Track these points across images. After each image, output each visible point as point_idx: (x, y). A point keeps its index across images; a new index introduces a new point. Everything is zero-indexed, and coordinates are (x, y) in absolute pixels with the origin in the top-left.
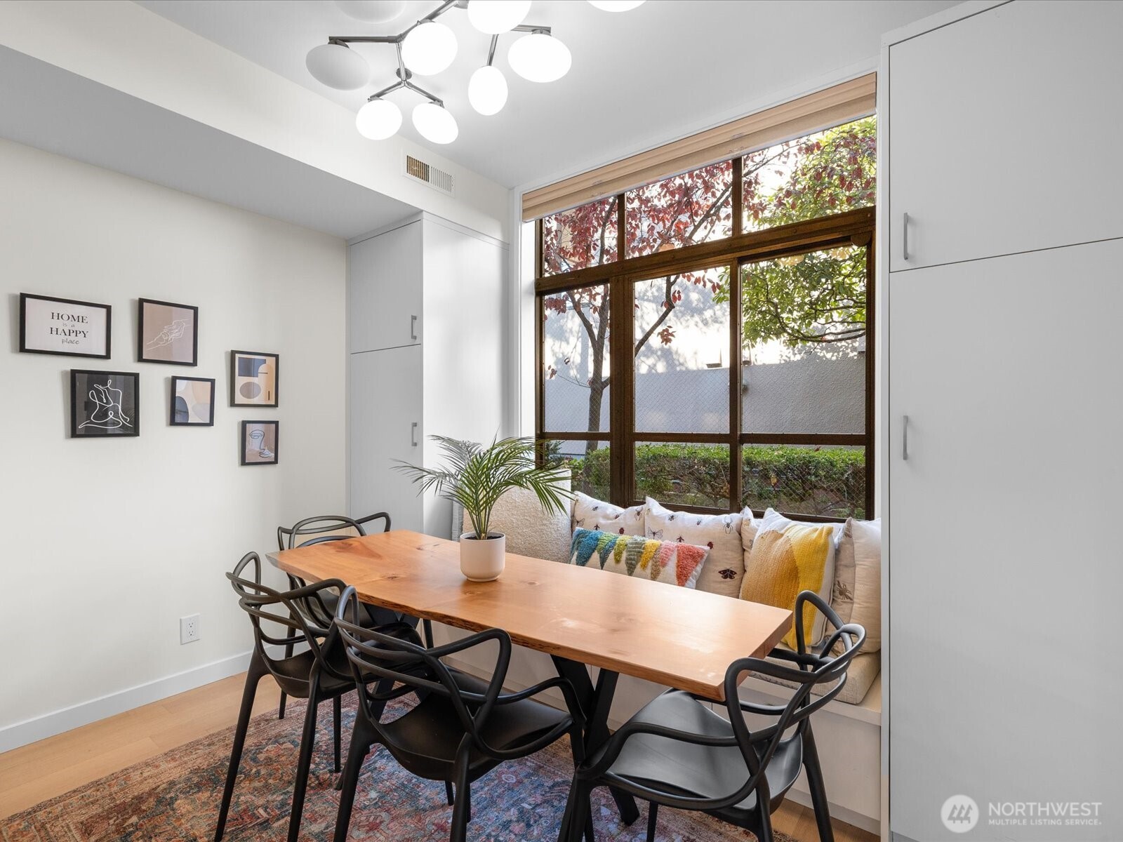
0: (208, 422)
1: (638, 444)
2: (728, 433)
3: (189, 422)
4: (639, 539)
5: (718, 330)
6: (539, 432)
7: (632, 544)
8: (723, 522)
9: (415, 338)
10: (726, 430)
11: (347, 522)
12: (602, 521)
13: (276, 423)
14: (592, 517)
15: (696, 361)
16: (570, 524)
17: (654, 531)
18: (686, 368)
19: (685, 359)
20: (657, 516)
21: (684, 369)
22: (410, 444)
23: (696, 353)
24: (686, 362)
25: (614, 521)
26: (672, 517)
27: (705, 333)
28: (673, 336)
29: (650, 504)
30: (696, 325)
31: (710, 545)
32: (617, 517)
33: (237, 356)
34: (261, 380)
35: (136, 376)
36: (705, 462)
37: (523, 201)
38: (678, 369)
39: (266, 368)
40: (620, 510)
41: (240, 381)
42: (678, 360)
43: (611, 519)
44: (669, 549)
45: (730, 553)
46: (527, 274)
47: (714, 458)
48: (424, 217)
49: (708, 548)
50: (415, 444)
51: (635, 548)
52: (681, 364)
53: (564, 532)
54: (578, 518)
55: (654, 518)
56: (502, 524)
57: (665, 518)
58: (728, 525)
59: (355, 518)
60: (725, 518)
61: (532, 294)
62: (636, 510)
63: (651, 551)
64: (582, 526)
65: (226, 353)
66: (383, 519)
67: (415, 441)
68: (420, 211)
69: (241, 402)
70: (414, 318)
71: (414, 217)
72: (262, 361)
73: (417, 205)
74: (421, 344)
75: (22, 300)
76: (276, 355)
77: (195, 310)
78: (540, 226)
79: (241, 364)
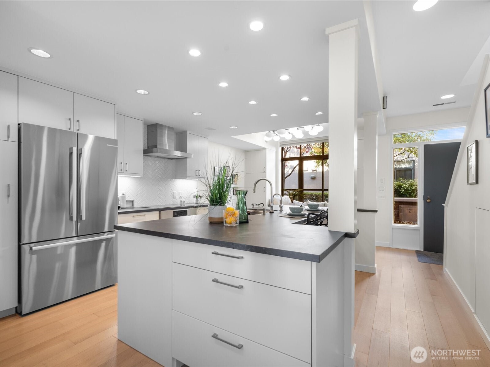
1: (305, 191)
8: (322, 203)
13: (237, 187)
29: (309, 201)
34: (236, 179)
37: (280, 143)
41: (234, 179)
46: (280, 158)
50: (264, 191)
61: (281, 161)
66: (263, 204)
68: (266, 148)
69: (233, 183)
70: (264, 168)
71: (264, 149)
72: (236, 176)
73: (266, 147)
74: (266, 173)
75: (214, 168)
76: (237, 174)
77: (229, 167)
78: (282, 148)
79: (233, 176)
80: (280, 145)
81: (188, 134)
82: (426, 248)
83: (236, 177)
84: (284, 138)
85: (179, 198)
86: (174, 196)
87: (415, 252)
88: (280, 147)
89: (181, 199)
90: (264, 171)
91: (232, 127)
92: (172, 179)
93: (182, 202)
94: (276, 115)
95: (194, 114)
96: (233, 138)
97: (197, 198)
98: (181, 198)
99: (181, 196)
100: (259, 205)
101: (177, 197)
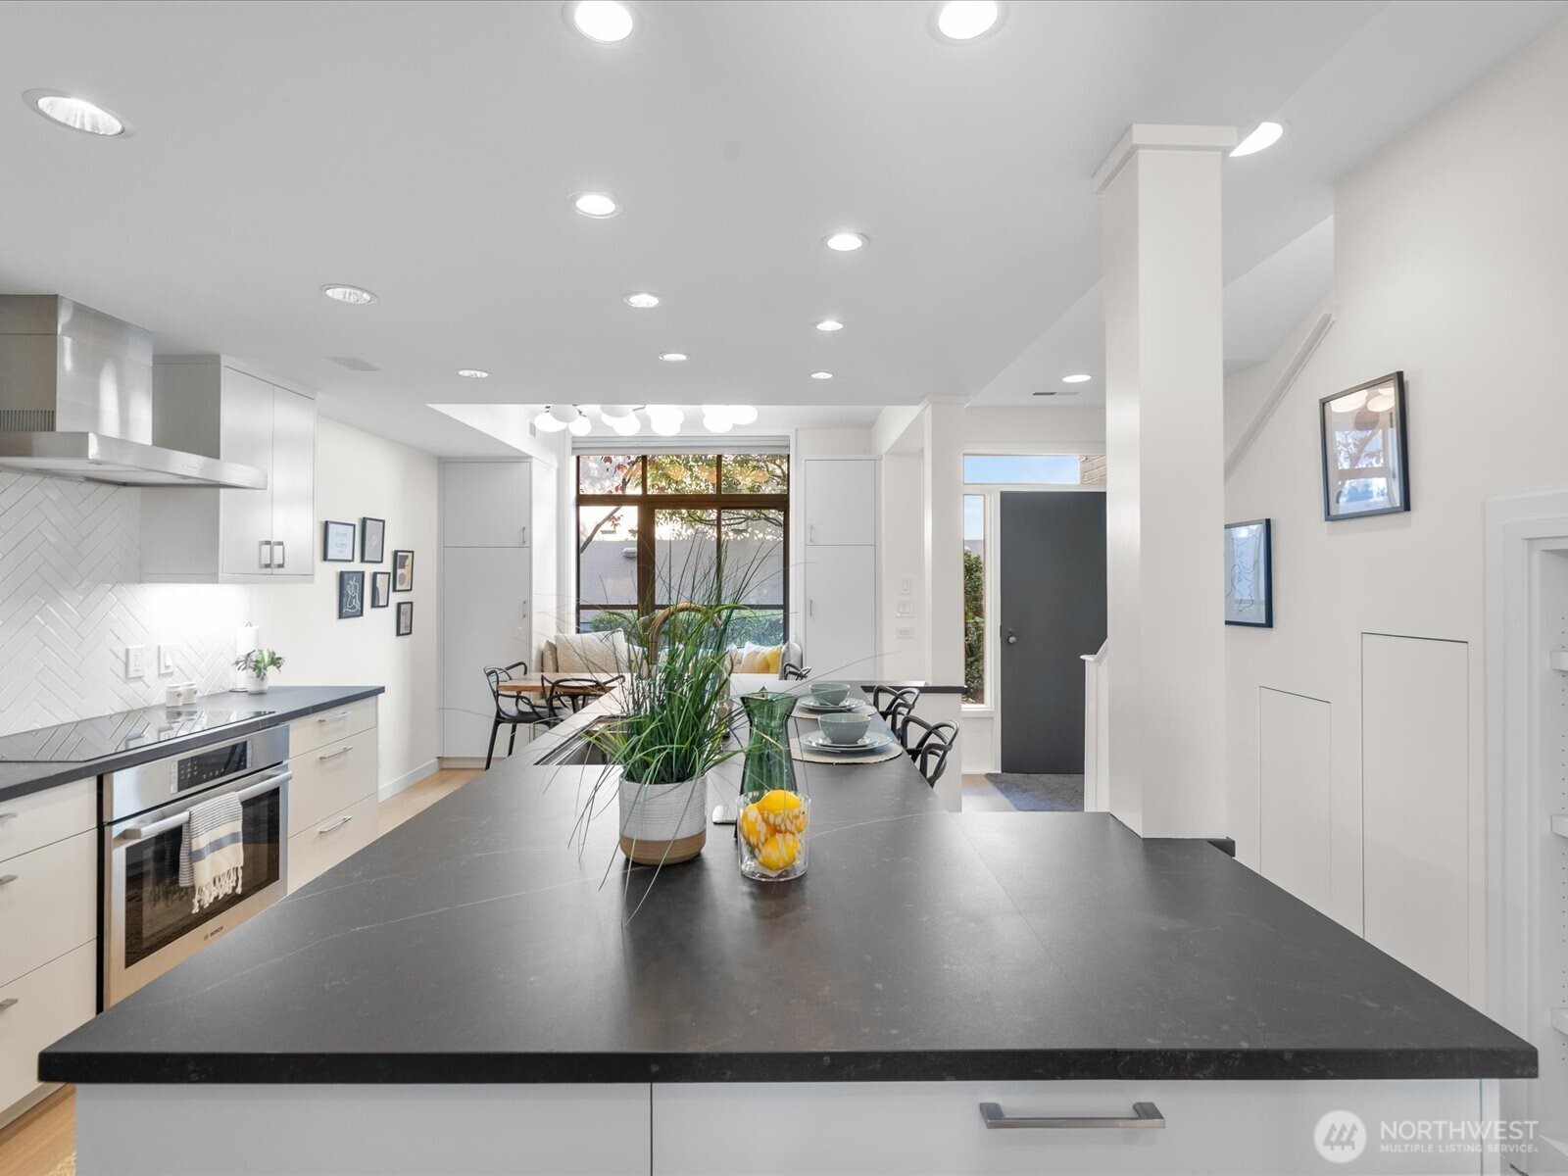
3: (380, 604)
6: (578, 605)
13: (412, 603)
33: (399, 554)
34: (406, 571)
35: (362, 573)
41: (399, 572)
46: (571, 492)
48: (533, 460)
61: (574, 504)
65: (393, 551)
66: (522, 666)
68: (531, 457)
69: (397, 588)
70: (524, 529)
71: (524, 458)
72: (407, 556)
73: (531, 453)
74: (530, 547)
75: (326, 525)
76: (412, 552)
77: (384, 521)
78: (578, 458)
79: (399, 559)
80: (573, 448)
81: (225, 374)
82: (1009, 765)
83: (408, 562)
84: (612, 428)
85: (160, 675)
86: (131, 669)
87: (986, 780)
88: (572, 454)
89: (169, 682)
90: (524, 542)
91: (466, 373)
92: (122, 584)
93: (179, 695)
94: (682, 357)
95: (329, 293)
96: (434, 410)
97: (259, 669)
98: (172, 674)
99: (167, 667)
100: (509, 671)
101: (150, 673)
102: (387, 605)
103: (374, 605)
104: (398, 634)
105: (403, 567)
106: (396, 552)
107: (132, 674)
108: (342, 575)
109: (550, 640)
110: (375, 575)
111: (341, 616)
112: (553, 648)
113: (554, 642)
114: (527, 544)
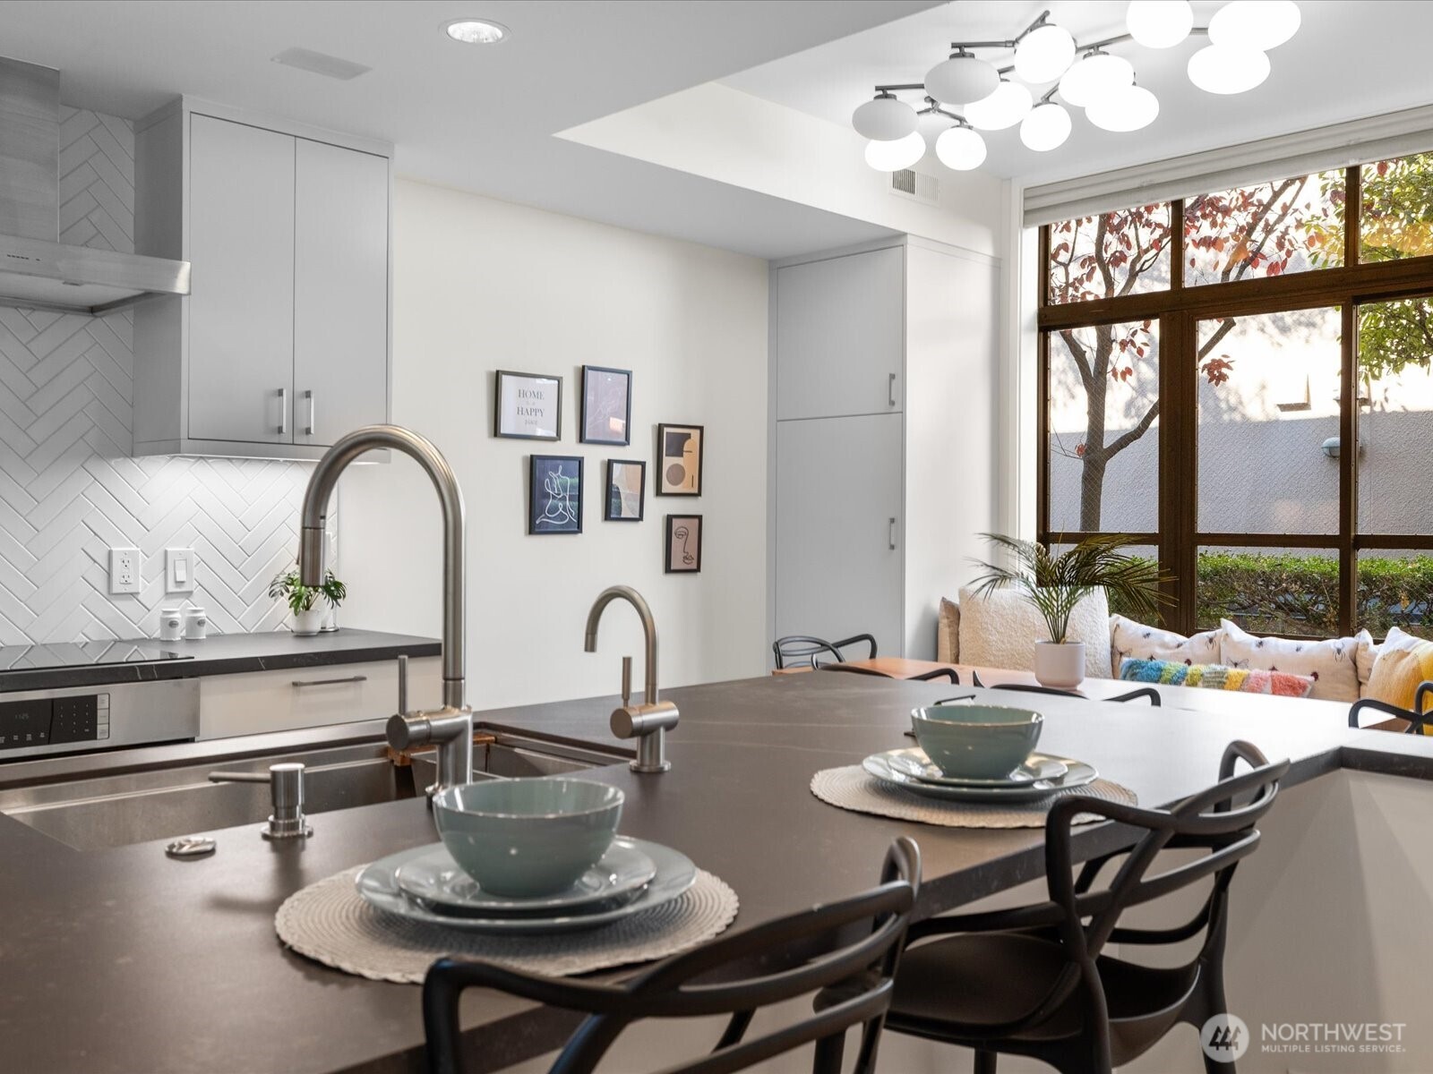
0: (637, 516)
1: (1201, 549)
2: (1338, 533)
3: (623, 516)
4: (1219, 668)
5: (1307, 341)
6: (1041, 532)
7: (1210, 673)
8: (1332, 647)
9: (892, 403)
10: (1334, 530)
11: (822, 645)
12: (1159, 651)
13: (700, 518)
14: (1143, 647)
15: (1263, 403)
16: (1109, 656)
17: (1234, 661)
18: (1243, 416)
19: (1240, 397)
20: (1239, 643)
21: (1237, 417)
22: (888, 546)
23: (1263, 387)
24: (1241, 403)
25: (1176, 650)
26: (1261, 643)
27: (1280, 345)
28: (1229, 367)
29: (1229, 628)
30: (1262, 330)
31: (1315, 675)
32: (1179, 646)
33: (666, 430)
34: (687, 461)
35: (580, 461)
36: (1299, 578)
37: (1025, 199)
38: (1226, 417)
39: (691, 445)
40: (1181, 638)
41: (668, 462)
42: (1228, 401)
43: (1171, 648)
44: (1261, 679)
45: (1340, 686)
46: (1028, 304)
47: (1312, 572)
48: (909, 241)
49: (1312, 679)
50: (892, 547)
51: (1213, 678)
52: (1232, 409)
53: (1104, 666)
54: (1121, 647)
55: (1236, 645)
56: (1018, 654)
57: (1251, 644)
58: (1339, 651)
59: (831, 640)
60: (1333, 643)
61: (1034, 330)
62: (1207, 636)
63: (1237, 681)
64: (1129, 656)
65: (653, 426)
66: (867, 643)
67: (893, 543)
68: (902, 236)
69: (665, 490)
70: (892, 377)
71: (890, 241)
72: (688, 435)
73: (902, 229)
74: (903, 413)
75: (497, 378)
76: (701, 428)
77: (629, 374)
78: (1045, 233)
79: (671, 440)
80: (1026, 212)
83: (689, 446)
85: (168, 595)
86: (117, 580)
89: (169, 605)
92: (103, 458)
93: (173, 624)
98: (189, 594)
99: (180, 583)
100: (841, 650)
101: (150, 590)
102: (641, 518)
103: (611, 512)
104: (668, 569)
105: (679, 453)
106: (660, 428)
107: (117, 588)
108: (533, 461)
109: (949, 598)
110: (609, 465)
111: (533, 529)
112: (953, 612)
113: (956, 600)
114: (897, 408)
